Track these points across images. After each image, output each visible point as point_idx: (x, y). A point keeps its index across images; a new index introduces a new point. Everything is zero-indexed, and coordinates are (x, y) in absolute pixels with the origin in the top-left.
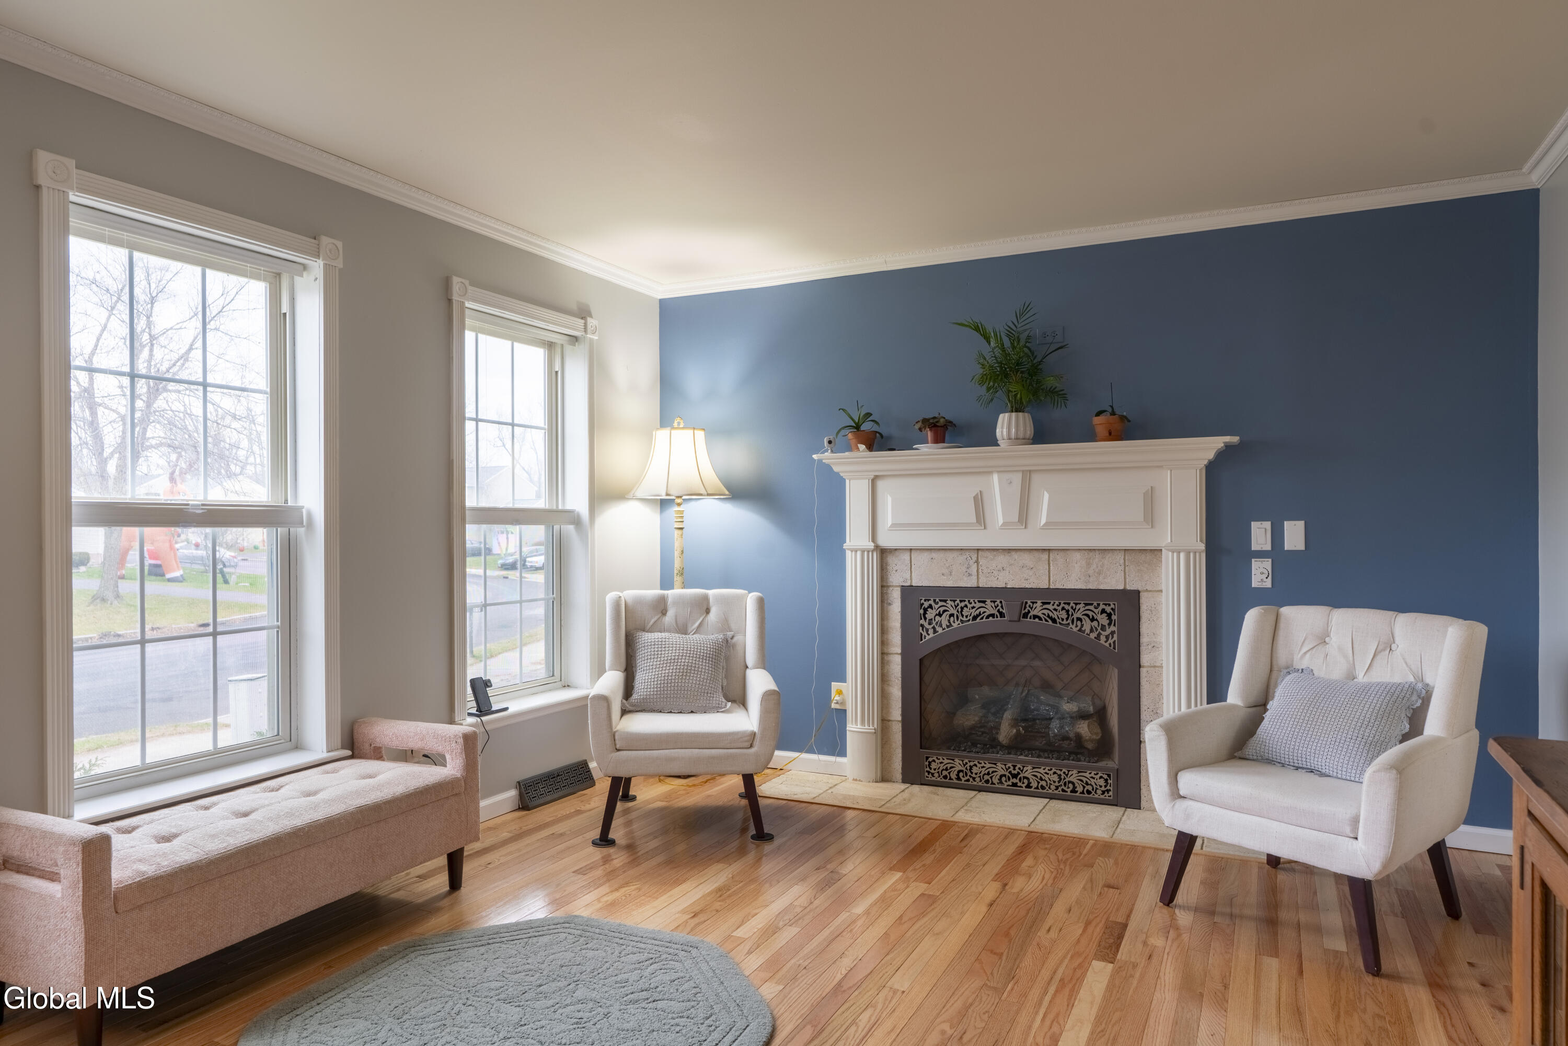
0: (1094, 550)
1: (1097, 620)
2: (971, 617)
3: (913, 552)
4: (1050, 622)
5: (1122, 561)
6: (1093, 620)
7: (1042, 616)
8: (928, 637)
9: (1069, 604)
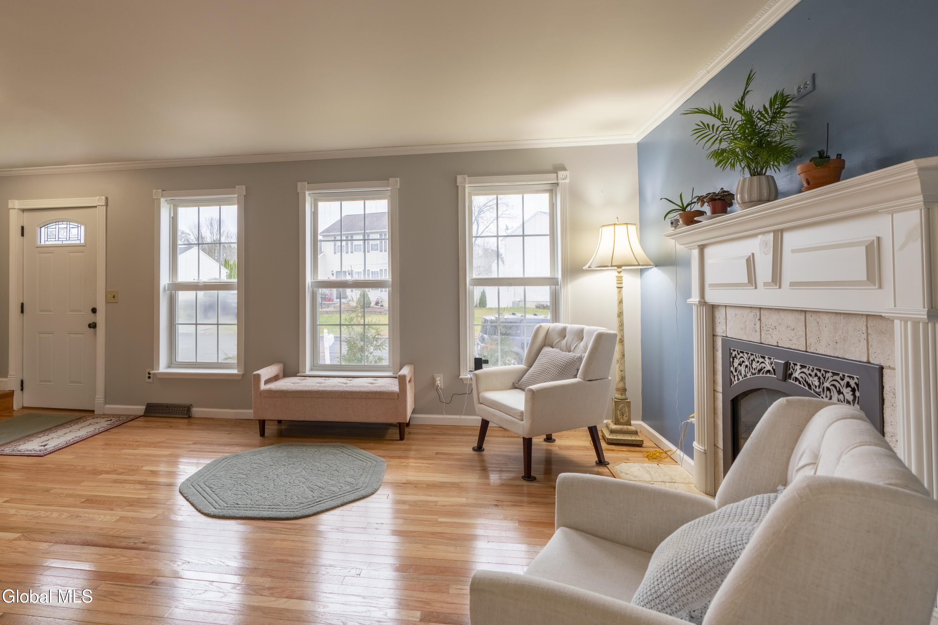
0: (840, 313)
1: (842, 393)
2: (757, 371)
3: (727, 308)
4: (807, 388)
7: (801, 379)
8: (735, 383)
9: (820, 371)
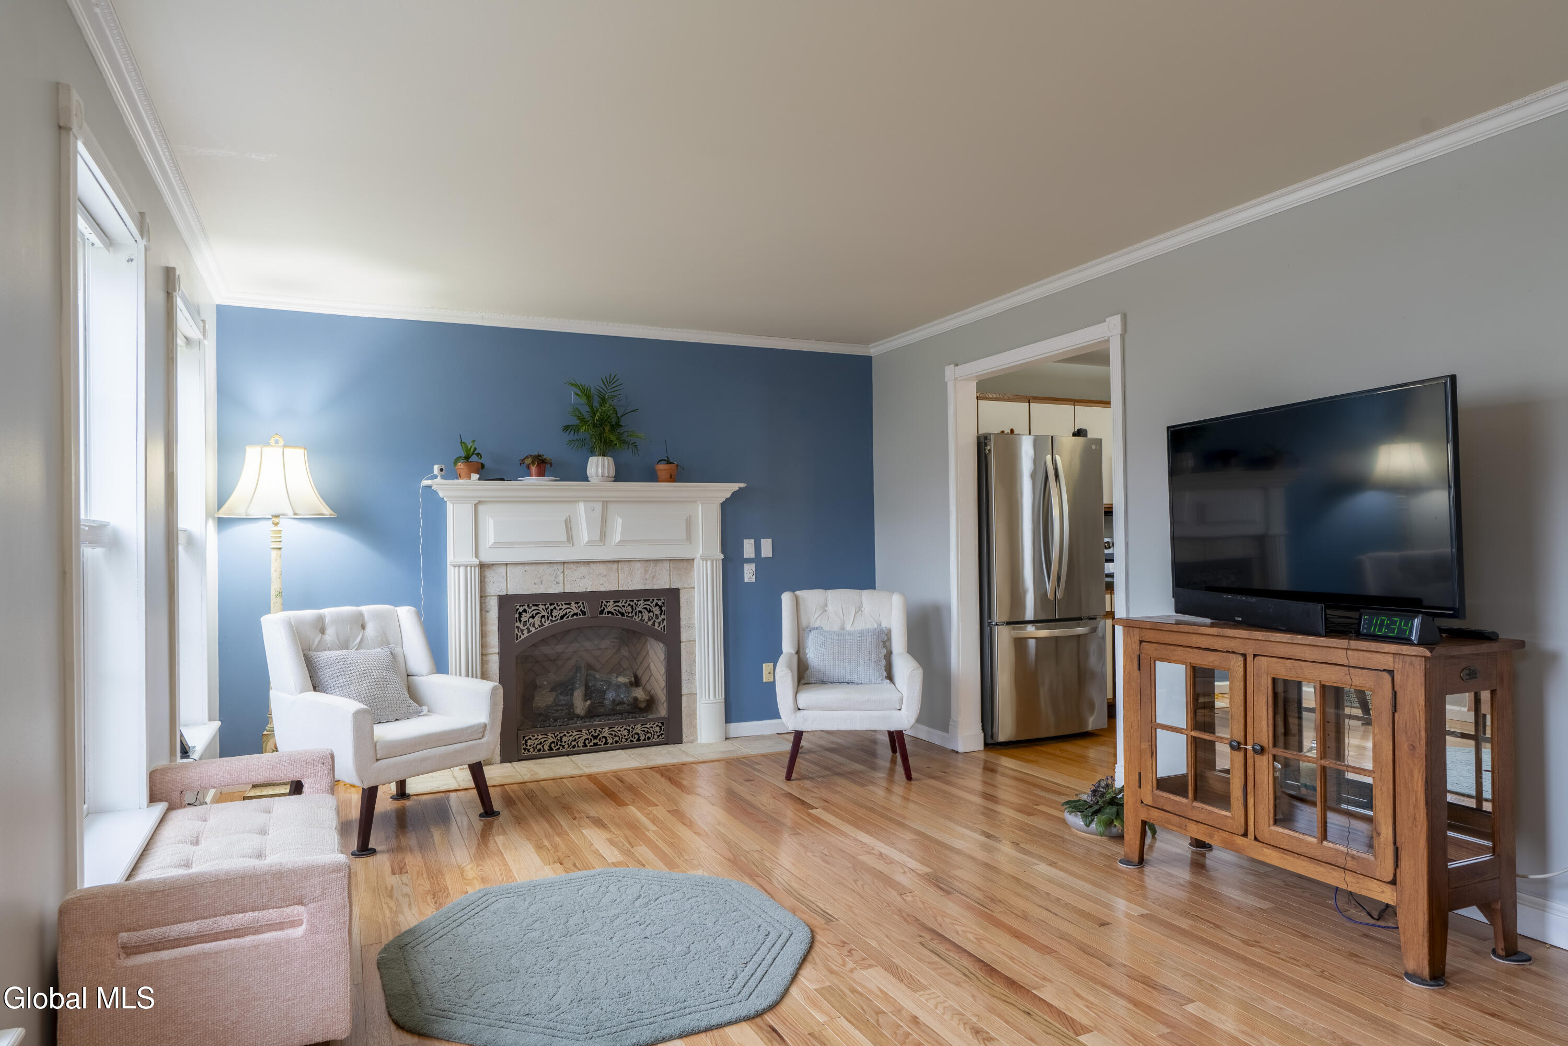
0: (650, 560)
1: (652, 611)
2: (559, 617)
3: (508, 566)
4: (620, 616)
5: (668, 568)
6: (650, 611)
7: (614, 612)
8: (523, 637)
9: (633, 601)
